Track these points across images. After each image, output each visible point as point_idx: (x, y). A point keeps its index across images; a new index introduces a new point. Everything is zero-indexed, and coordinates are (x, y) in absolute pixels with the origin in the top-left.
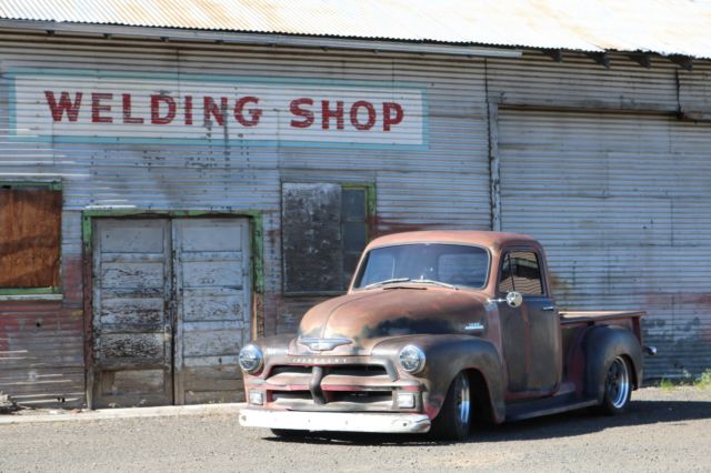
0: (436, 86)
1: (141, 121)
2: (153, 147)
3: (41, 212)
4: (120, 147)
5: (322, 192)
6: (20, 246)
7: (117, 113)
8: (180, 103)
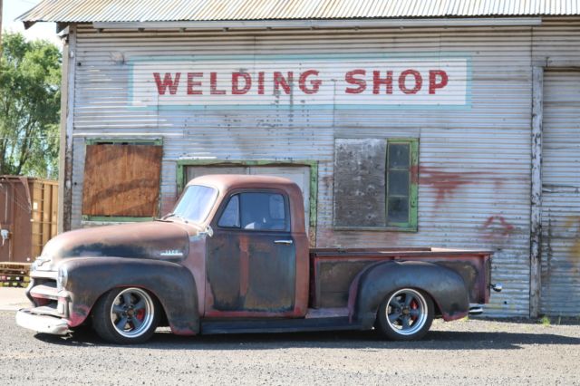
0: (481, 54)
1: (224, 92)
2: (232, 112)
3: (147, 162)
4: (207, 113)
5: (370, 146)
6: (130, 187)
7: (206, 87)
8: (255, 78)
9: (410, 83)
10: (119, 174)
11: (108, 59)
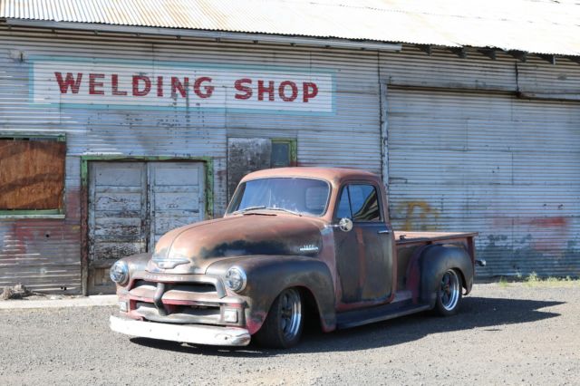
0: (342, 71)
1: (125, 93)
2: (133, 112)
3: (51, 157)
4: (109, 112)
5: (257, 145)
6: (35, 180)
7: (108, 88)
8: (154, 81)
9: (288, 92)
10: (22, 168)
11: (7, 56)
